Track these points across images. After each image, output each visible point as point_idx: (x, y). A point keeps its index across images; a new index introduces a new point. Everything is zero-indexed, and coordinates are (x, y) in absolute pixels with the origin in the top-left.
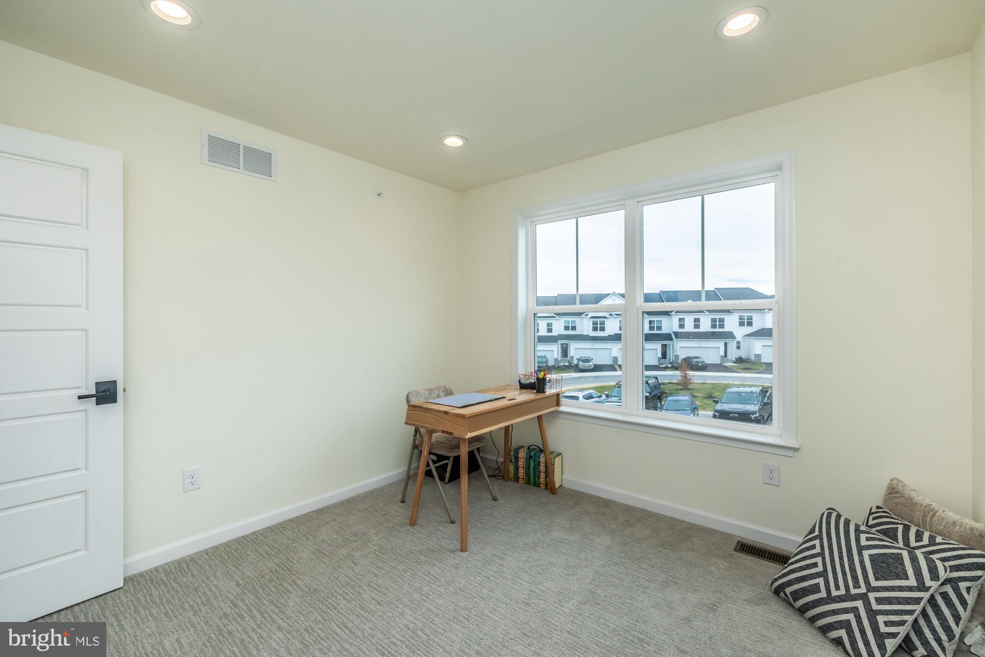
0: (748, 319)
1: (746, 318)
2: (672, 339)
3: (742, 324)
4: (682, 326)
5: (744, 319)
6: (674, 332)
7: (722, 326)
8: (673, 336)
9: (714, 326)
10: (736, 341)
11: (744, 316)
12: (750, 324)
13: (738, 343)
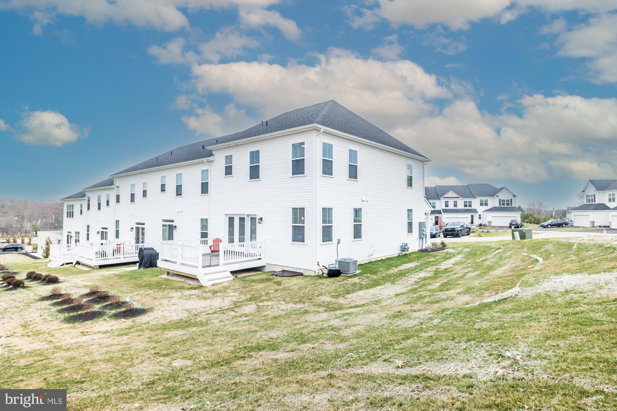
0: (485, 202)
1: (484, 201)
2: (441, 213)
3: (482, 204)
4: (447, 206)
5: (483, 202)
6: (442, 209)
7: (470, 206)
8: (442, 212)
9: (466, 206)
10: (478, 214)
11: (483, 200)
12: (486, 204)
13: (480, 215)
